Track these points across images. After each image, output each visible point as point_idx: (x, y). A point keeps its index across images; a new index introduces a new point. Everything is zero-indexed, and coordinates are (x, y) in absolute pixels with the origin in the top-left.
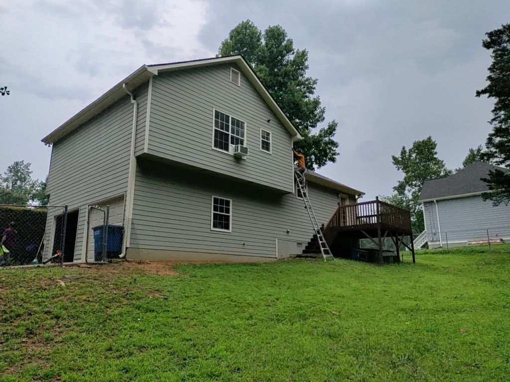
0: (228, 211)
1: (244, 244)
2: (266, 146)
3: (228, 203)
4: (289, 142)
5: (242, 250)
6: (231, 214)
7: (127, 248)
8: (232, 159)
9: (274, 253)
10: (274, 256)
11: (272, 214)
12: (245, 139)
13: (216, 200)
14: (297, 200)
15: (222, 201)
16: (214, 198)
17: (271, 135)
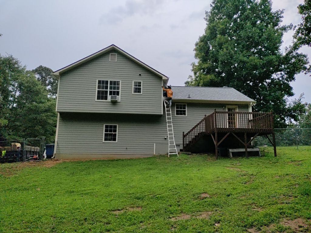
0: (115, 131)
1: (127, 148)
2: (138, 90)
3: (115, 127)
4: (160, 83)
5: (126, 152)
6: (117, 133)
7: (55, 154)
8: (110, 103)
9: (152, 152)
10: (153, 154)
11: (153, 129)
12: (120, 91)
13: (107, 127)
14: (176, 117)
15: (111, 127)
16: (106, 125)
17: (142, 83)
